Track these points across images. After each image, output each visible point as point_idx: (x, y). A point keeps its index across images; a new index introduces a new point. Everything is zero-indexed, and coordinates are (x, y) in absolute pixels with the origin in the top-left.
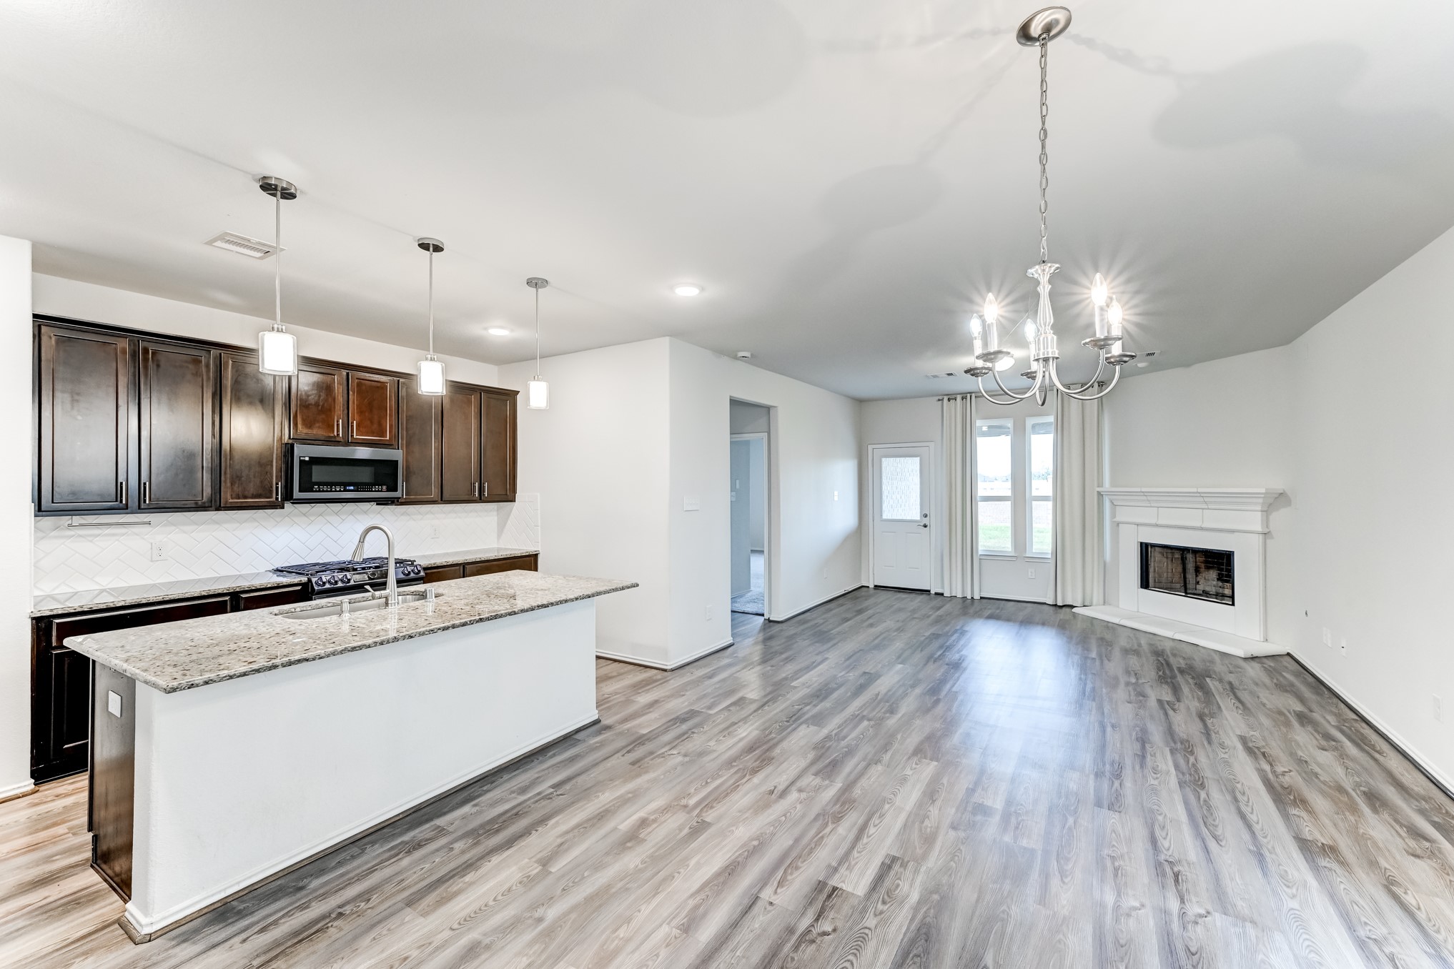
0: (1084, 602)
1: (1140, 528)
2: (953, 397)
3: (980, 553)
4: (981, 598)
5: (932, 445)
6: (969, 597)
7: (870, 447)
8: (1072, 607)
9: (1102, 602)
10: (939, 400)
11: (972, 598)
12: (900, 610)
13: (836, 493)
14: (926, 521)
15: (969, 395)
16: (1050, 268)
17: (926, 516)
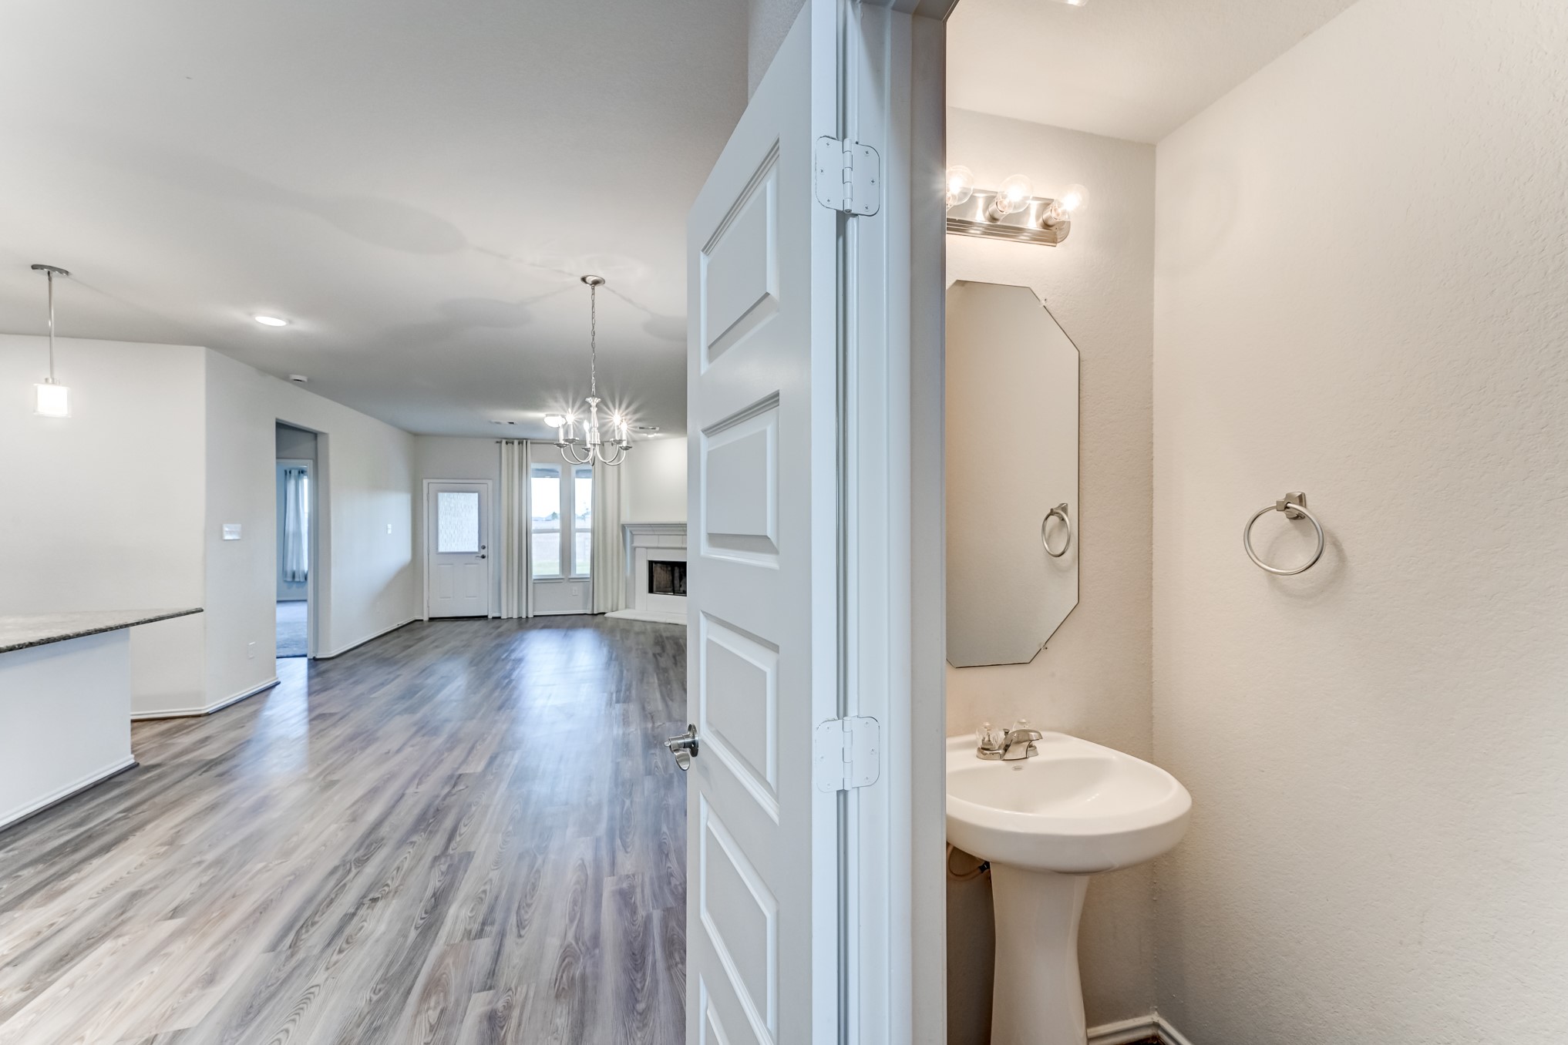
0: (612, 608)
1: (649, 550)
2: (511, 441)
3: (534, 578)
4: (535, 616)
5: (490, 483)
6: (524, 616)
7: (425, 482)
8: (604, 613)
9: (624, 606)
10: (497, 442)
11: (527, 617)
12: (461, 633)
13: (389, 526)
14: (484, 552)
15: (525, 441)
16: (597, 400)
17: (484, 548)
